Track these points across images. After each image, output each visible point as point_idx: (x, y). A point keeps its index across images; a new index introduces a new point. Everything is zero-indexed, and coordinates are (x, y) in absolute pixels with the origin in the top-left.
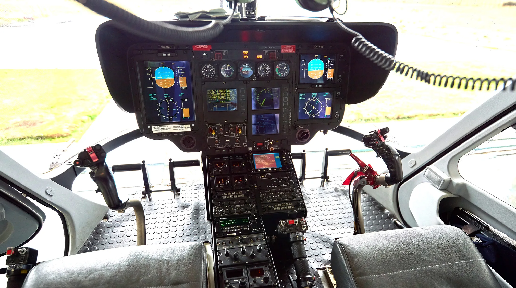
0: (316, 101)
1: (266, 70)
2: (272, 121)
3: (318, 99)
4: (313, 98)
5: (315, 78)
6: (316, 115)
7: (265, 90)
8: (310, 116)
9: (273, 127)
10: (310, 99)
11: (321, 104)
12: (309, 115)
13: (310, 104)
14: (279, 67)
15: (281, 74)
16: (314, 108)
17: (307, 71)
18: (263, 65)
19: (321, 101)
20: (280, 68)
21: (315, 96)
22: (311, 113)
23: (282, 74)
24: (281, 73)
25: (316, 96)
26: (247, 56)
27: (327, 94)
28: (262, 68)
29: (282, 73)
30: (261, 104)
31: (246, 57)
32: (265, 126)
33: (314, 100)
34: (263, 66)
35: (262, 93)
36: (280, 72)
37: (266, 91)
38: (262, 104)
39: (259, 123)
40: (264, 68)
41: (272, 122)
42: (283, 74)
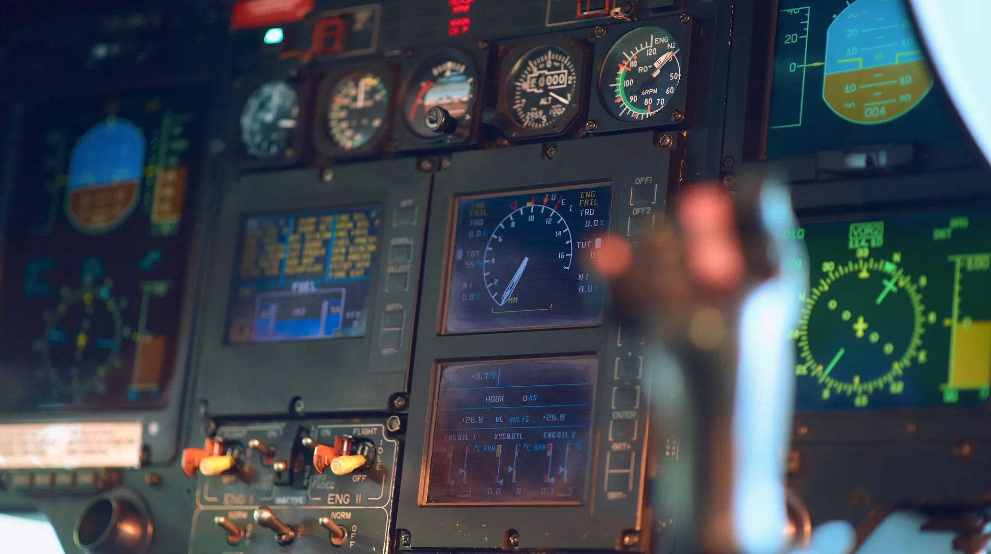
0: (878, 277)
1: (555, 91)
2: (552, 411)
3: (889, 267)
4: (856, 260)
5: (872, 119)
6: (880, 383)
7: (529, 204)
8: (833, 390)
9: (549, 454)
10: (836, 269)
11: (916, 298)
12: (824, 386)
13: (833, 305)
14: (634, 64)
15: (639, 105)
16: (860, 334)
17: (816, 76)
18: (545, 62)
19: (914, 281)
20: (641, 69)
21: (868, 241)
22: (842, 373)
23: (646, 108)
24: (641, 100)
25: (878, 240)
26: (466, 21)
27: (959, 223)
28: (538, 78)
29: (648, 96)
30: (499, 299)
31: (460, 27)
32: (505, 443)
33: (864, 275)
34: (545, 68)
35: (513, 225)
36: (638, 93)
37: (537, 210)
38: (507, 294)
39: (472, 420)
40: (546, 76)
41: (552, 417)
42: (655, 102)
